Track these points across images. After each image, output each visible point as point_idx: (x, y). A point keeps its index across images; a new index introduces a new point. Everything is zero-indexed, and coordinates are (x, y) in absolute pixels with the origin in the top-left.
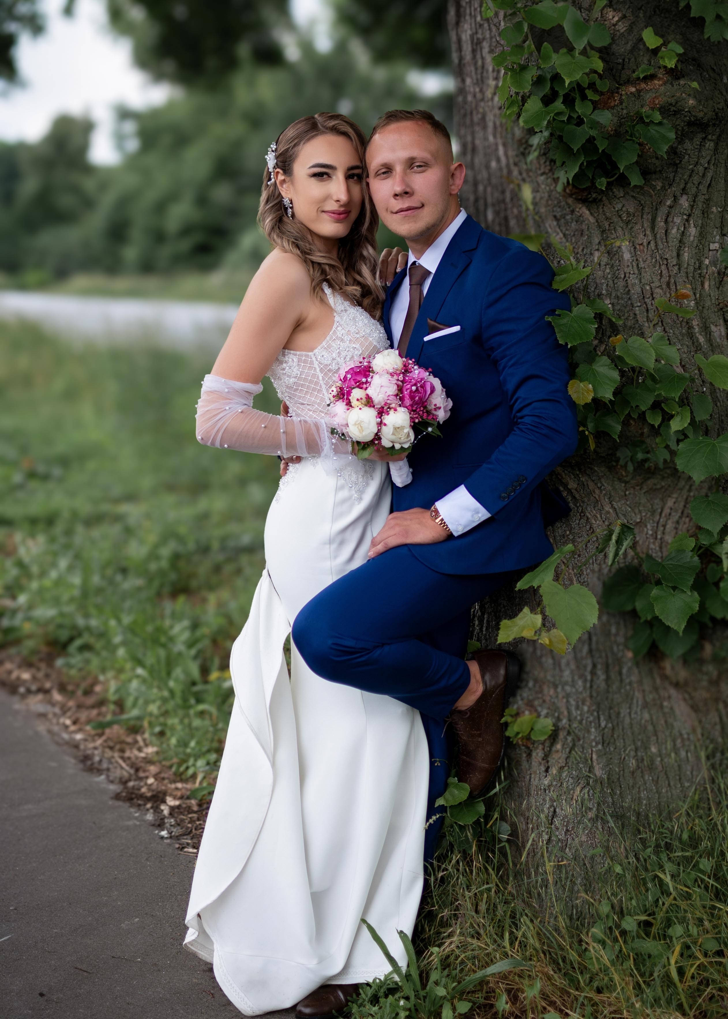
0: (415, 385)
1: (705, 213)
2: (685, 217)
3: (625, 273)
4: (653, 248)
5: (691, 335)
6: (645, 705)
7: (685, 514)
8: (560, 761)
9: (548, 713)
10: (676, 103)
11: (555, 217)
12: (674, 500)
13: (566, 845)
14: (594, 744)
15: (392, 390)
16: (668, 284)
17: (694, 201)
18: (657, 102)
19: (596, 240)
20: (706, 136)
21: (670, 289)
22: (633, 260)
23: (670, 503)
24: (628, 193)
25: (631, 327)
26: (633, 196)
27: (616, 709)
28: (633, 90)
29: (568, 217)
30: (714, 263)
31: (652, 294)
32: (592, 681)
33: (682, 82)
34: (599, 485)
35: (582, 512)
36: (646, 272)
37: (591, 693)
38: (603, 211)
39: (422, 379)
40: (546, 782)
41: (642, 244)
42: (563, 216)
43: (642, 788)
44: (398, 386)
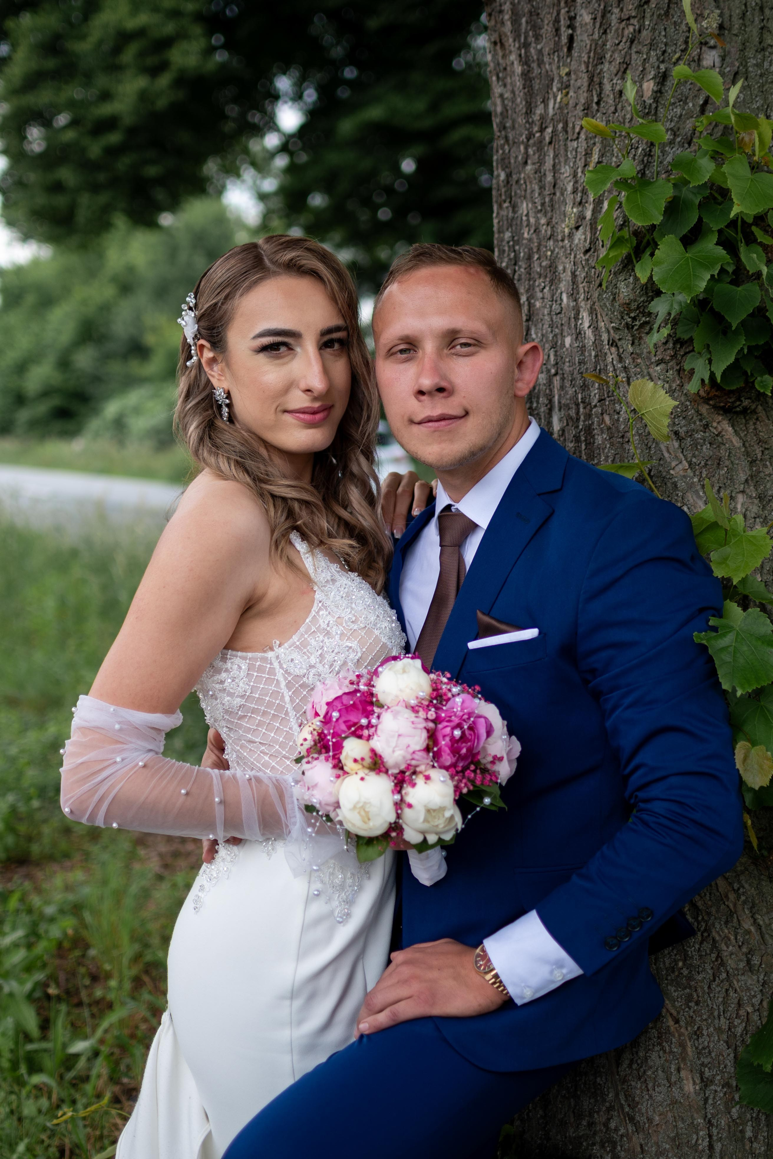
0: (459, 726)
11: (676, 433)
15: (419, 740)
19: (743, 477)
29: (699, 436)
34: (737, 886)
35: (705, 930)
38: (755, 429)
39: (471, 714)
42: (690, 434)
44: (428, 731)
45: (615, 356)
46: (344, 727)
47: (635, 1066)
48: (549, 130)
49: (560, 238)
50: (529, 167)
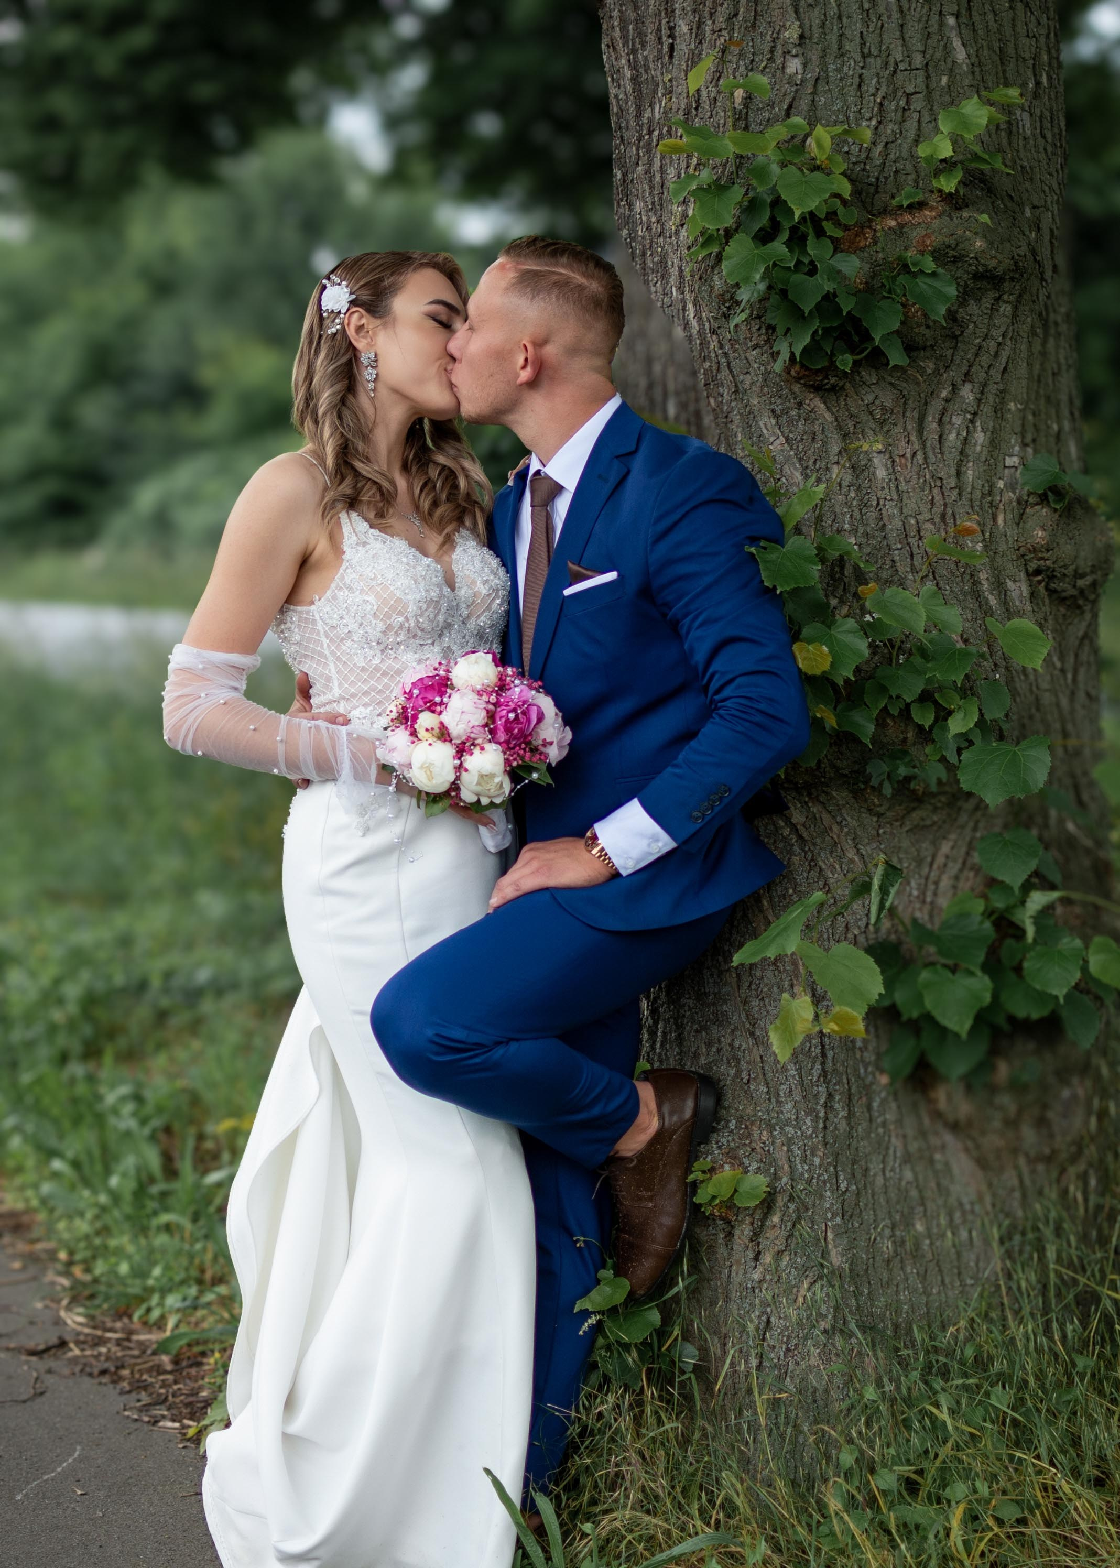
0: (514, 710)
1: (999, 411)
2: (969, 416)
3: (878, 499)
4: (921, 462)
5: (977, 595)
6: (907, 1159)
7: (968, 865)
8: (777, 1242)
9: (759, 1168)
10: (957, 245)
11: (773, 411)
12: (950, 844)
13: (786, 1373)
14: (829, 1215)
15: (479, 718)
16: (943, 516)
17: (982, 393)
18: (928, 242)
19: (835, 449)
20: (1000, 297)
21: (946, 524)
22: (890, 480)
23: (945, 848)
24: (883, 378)
25: (886, 581)
26: (891, 384)
27: (863, 1163)
28: (893, 223)
29: (794, 413)
30: (1011, 486)
31: (919, 531)
32: (826, 1119)
33: (965, 214)
34: (839, 819)
35: (812, 860)
36: (909, 498)
37: (824, 1137)
38: (846, 405)
39: (525, 701)
40: (756, 1276)
41: (903, 456)
42: (786, 412)
43: (901, 1286)
44: (488, 711)
45: (715, 343)
46: (421, 701)
47: (753, 987)
48: (656, 133)
49: (668, 235)
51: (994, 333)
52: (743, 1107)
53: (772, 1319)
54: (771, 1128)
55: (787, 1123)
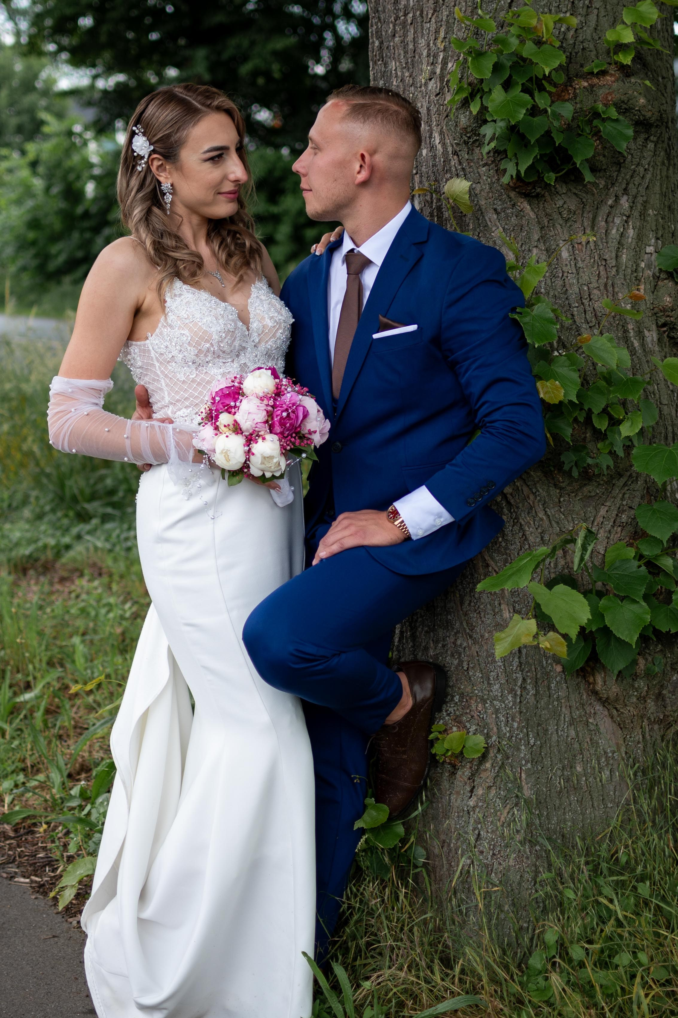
0: (287, 410)
1: (643, 215)
2: (625, 218)
3: (563, 272)
4: (593, 248)
5: (626, 340)
6: (572, 722)
7: (617, 523)
8: (488, 780)
9: (476, 729)
10: (628, 101)
11: (495, 210)
12: (606, 508)
13: (492, 870)
14: (524, 762)
15: (261, 416)
16: (606, 285)
17: (633, 203)
18: (610, 98)
19: (536, 237)
20: (649, 137)
21: (607, 291)
22: (571, 260)
23: (603, 511)
24: (570, 190)
25: (568, 328)
26: (575, 194)
27: (544, 726)
28: (587, 84)
29: (509, 211)
30: (650, 266)
31: (589, 295)
32: (521, 695)
33: (633, 80)
34: (534, 490)
35: (515, 518)
36: (584, 272)
37: (520, 708)
38: (544, 207)
39: (294, 404)
40: (471, 803)
41: (580, 243)
42: (504, 210)
43: (567, 809)
44: (267, 412)
45: (456, 161)
46: (221, 407)
47: (472, 604)
48: (411, 15)
49: (419, 85)
50: (397, 39)
51: (644, 162)
52: (465, 687)
53: (482, 833)
54: (484, 701)
55: (495, 698)
